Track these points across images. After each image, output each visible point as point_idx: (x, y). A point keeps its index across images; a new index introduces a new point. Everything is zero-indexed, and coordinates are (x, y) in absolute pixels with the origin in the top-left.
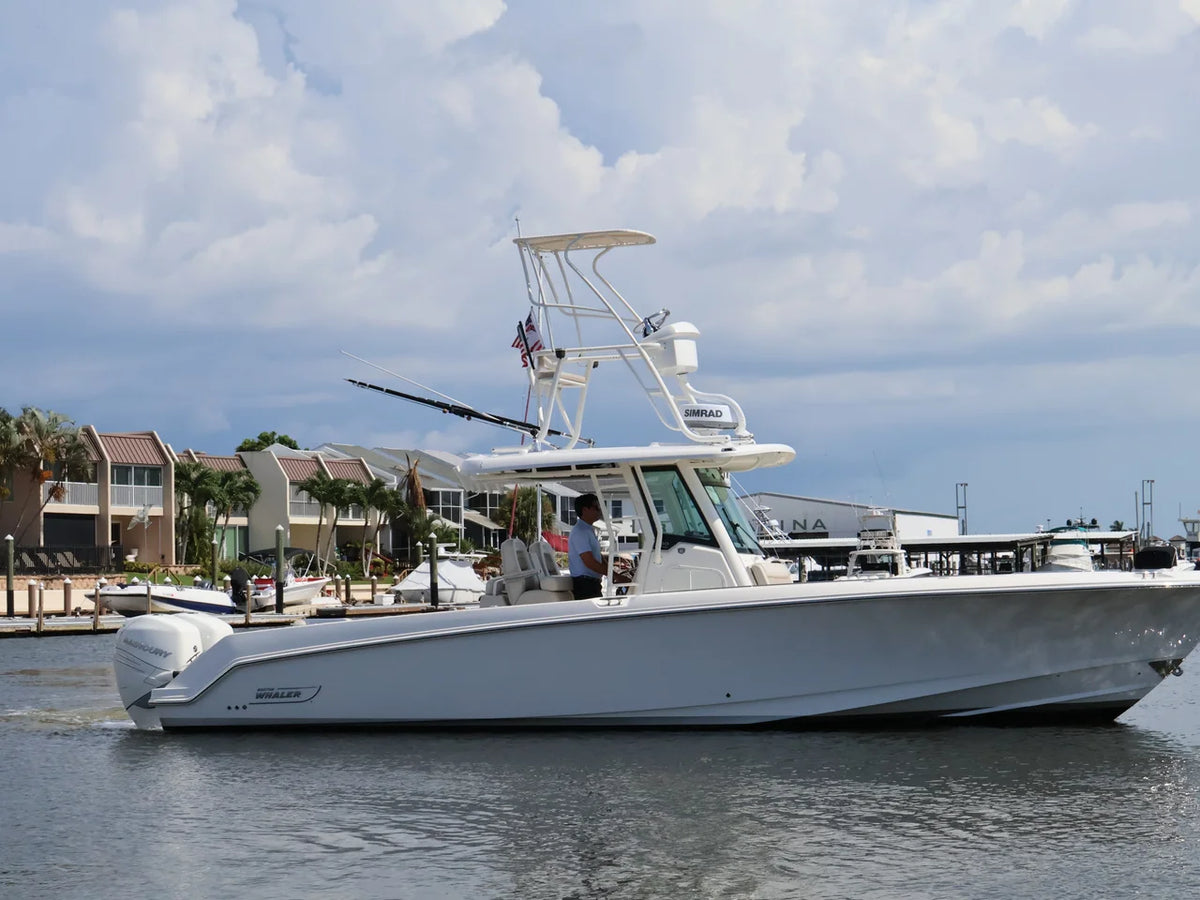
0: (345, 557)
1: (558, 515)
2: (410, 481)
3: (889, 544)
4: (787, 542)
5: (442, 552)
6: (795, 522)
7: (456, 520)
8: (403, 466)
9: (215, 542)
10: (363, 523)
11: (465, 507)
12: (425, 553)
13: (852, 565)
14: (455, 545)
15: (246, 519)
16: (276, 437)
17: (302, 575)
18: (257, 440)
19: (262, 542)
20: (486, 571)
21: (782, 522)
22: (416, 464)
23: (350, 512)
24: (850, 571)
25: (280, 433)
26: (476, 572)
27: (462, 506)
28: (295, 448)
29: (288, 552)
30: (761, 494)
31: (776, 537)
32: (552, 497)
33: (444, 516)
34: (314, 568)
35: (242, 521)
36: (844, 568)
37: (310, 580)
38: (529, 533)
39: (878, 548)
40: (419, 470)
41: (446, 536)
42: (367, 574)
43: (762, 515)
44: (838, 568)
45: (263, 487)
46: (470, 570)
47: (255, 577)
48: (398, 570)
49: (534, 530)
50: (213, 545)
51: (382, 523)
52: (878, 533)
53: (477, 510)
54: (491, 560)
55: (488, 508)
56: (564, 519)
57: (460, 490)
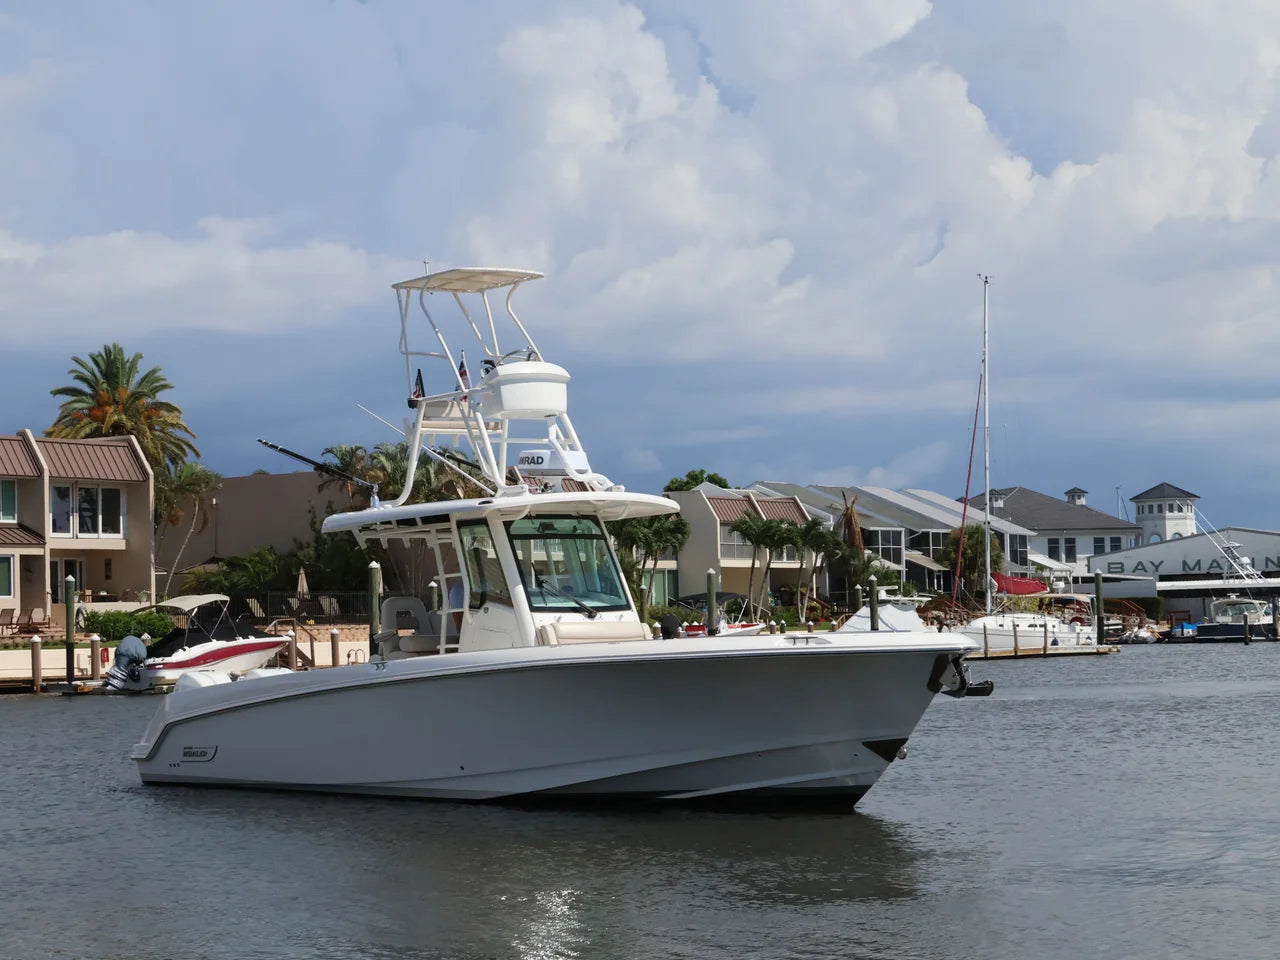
0: (779, 602)
1: (1007, 555)
2: (847, 520)
4: (1260, 581)
5: (883, 595)
6: (1268, 559)
7: (897, 561)
8: (840, 504)
9: (643, 587)
10: (798, 566)
11: (907, 548)
12: (864, 597)
14: (897, 587)
15: (674, 562)
16: (705, 476)
17: (735, 621)
18: (685, 479)
19: (693, 586)
20: (930, 615)
21: (1253, 560)
22: (853, 503)
23: (785, 555)
25: (709, 472)
26: (920, 617)
27: (903, 546)
28: (725, 486)
29: (720, 597)
30: (1228, 529)
32: (1000, 536)
33: (883, 557)
34: (747, 614)
35: (671, 565)
37: (743, 626)
38: (976, 574)
40: (856, 508)
41: (886, 577)
42: (803, 620)
43: (1232, 552)
45: (691, 528)
46: (913, 615)
47: (686, 624)
48: (836, 615)
49: (984, 571)
50: (642, 590)
51: (818, 564)
53: (919, 550)
54: (935, 604)
55: (931, 547)
56: (1014, 559)
57: (900, 529)
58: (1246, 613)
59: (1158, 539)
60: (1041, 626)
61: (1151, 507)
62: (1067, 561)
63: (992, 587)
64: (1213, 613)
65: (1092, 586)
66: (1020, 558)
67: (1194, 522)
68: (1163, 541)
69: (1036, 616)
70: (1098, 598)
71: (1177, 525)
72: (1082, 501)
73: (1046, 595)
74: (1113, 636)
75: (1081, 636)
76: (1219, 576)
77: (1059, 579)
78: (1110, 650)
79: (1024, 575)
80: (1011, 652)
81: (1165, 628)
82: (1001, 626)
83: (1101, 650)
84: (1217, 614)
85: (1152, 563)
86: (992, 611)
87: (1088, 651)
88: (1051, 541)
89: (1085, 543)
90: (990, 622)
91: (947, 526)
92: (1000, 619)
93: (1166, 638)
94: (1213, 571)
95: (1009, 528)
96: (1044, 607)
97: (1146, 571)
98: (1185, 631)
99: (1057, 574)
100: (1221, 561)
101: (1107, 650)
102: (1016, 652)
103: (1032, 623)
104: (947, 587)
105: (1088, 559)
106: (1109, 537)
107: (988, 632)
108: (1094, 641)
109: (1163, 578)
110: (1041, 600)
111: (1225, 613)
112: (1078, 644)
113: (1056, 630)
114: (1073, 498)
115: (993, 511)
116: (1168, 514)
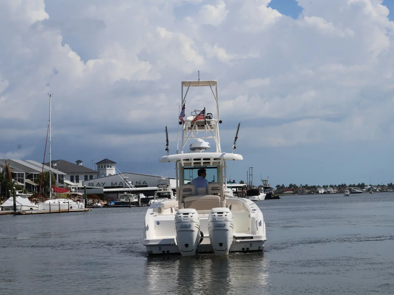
1: (57, 181)
2: (6, 169)
3: (168, 189)
4: (134, 188)
5: (17, 193)
6: (137, 182)
7: (22, 182)
8: (4, 164)
11: (25, 178)
12: (12, 194)
13: (156, 196)
14: (22, 191)
20: (33, 199)
21: (132, 182)
22: (8, 164)
24: (155, 198)
26: (29, 200)
30: (125, 173)
32: (55, 175)
33: (18, 181)
36: (153, 197)
38: (48, 187)
39: (164, 190)
40: (10, 166)
41: (19, 188)
43: (126, 180)
44: (151, 197)
46: (27, 199)
48: (2, 200)
52: (164, 185)
53: (30, 179)
55: (33, 178)
56: (59, 182)
57: (24, 172)
58: (130, 198)
59: (104, 176)
60: (67, 202)
61: (102, 166)
62: (76, 183)
63: (52, 190)
64: (119, 198)
65: (83, 190)
66: (61, 182)
67: (115, 171)
68: (105, 176)
69: (65, 200)
70: (85, 194)
71: (110, 172)
72: (81, 164)
73: (69, 193)
74: (89, 205)
75: (80, 205)
76: (122, 187)
77: (73, 188)
78: (89, 210)
79: (63, 187)
80: (58, 211)
81: (106, 203)
82: (54, 203)
83: (86, 210)
84: (121, 198)
85: (102, 183)
86: (52, 198)
87: (82, 210)
88: (71, 176)
89: (82, 177)
90: (51, 201)
91: (39, 172)
92: (54, 201)
93: (106, 206)
94: (120, 186)
95: (58, 172)
96: (69, 197)
97: (100, 186)
98: (112, 204)
99: (73, 186)
100: (122, 182)
101: (87, 210)
102: (59, 211)
103: (64, 202)
104: (38, 191)
105: (83, 182)
106: (89, 175)
107: (51, 205)
108: (84, 207)
109: (105, 188)
110: (68, 194)
111: (123, 198)
112: (78, 208)
113: (71, 204)
114: (78, 163)
115: (52, 167)
116: (107, 168)
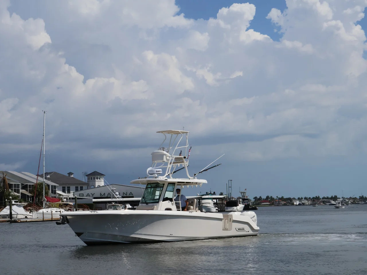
1: (50, 191)
2: (4, 180)
4: (121, 199)
5: (13, 203)
6: (124, 193)
7: (18, 193)
8: (2, 176)
11: (21, 189)
12: (8, 203)
14: (17, 200)
20: (27, 208)
21: (119, 193)
22: (6, 175)
26: (24, 209)
30: (113, 184)
31: (118, 198)
32: (48, 186)
33: (14, 192)
38: (41, 197)
40: (7, 177)
41: (15, 198)
43: (114, 191)
46: (22, 209)
49: (43, 196)
53: (25, 190)
54: (29, 205)
55: (28, 189)
56: (52, 192)
57: (19, 183)
58: (117, 208)
60: (59, 212)
61: (91, 178)
62: (67, 193)
63: (45, 200)
64: (108, 208)
65: (74, 200)
66: (54, 192)
67: (103, 182)
68: (95, 188)
69: (57, 209)
70: (76, 204)
71: (99, 183)
72: (72, 176)
73: (60, 202)
76: (110, 198)
77: (64, 198)
79: (55, 197)
80: (50, 219)
82: (47, 211)
85: (91, 194)
86: (45, 207)
88: (63, 187)
89: (73, 188)
90: (44, 210)
91: (33, 183)
92: (47, 210)
94: (108, 196)
95: (51, 183)
96: (61, 206)
97: (90, 196)
100: (110, 193)
102: (52, 219)
103: (56, 211)
104: (33, 200)
105: (74, 192)
106: (79, 186)
107: (44, 213)
109: (95, 198)
110: (60, 204)
111: (111, 208)
114: (70, 175)
115: (46, 178)
116: (96, 180)
